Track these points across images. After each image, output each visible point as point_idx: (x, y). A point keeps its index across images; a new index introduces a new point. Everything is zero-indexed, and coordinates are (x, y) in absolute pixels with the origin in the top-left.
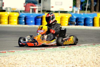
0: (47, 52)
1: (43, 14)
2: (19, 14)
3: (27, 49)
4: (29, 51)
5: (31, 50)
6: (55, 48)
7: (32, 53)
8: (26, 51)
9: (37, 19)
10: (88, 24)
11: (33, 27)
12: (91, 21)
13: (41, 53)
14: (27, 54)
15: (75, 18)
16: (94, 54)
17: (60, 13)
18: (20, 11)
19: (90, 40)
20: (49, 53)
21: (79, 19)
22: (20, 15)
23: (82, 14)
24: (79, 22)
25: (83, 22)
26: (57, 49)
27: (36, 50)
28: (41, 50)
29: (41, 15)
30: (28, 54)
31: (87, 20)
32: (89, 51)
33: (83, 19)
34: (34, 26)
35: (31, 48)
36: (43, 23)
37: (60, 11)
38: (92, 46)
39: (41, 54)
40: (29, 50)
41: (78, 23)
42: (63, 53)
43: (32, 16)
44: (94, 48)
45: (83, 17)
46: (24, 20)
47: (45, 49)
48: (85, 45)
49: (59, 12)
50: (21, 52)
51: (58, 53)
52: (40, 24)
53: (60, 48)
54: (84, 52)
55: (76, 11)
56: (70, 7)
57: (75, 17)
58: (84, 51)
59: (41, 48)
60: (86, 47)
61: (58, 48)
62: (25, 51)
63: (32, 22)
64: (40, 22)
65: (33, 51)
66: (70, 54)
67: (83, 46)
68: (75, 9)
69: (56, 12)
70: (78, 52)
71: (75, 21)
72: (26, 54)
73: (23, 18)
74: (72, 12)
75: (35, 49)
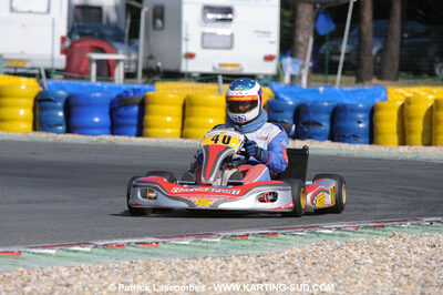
0: (171, 256)
1: (147, 87)
2: (42, 85)
3: (79, 244)
4: (87, 253)
5: (96, 246)
6: (204, 239)
7: (100, 263)
8: (74, 251)
9: (120, 107)
10: (347, 135)
11: (104, 142)
12: (360, 122)
13: (141, 262)
14: (77, 265)
15: (288, 108)
16: (379, 268)
17: (224, 82)
18: (43, 73)
19: (361, 206)
20: (178, 260)
21: (307, 112)
22: (47, 89)
23: (321, 89)
24: (307, 124)
25: (326, 126)
26: (215, 246)
27: (120, 249)
28: (140, 249)
29: (139, 90)
30: (83, 265)
31: (342, 115)
32: (356, 255)
33: (326, 113)
34: (108, 138)
35: (97, 239)
36: (149, 127)
37: (224, 75)
38: (369, 231)
39: (141, 268)
40: (88, 249)
41: (306, 130)
42: (240, 264)
43: (98, 95)
44: (378, 242)
45: (326, 104)
46: (61, 114)
47: (161, 245)
48: (339, 229)
49: (220, 78)
50: (51, 255)
51: (219, 261)
52: (134, 130)
53: (224, 241)
54: (337, 258)
55: (292, 77)
56: (269, 58)
57: (291, 103)
58: (336, 253)
59: (142, 241)
60: (341, 235)
61: (218, 240)
62: (68, 251)
63: (97, 120)
64: (135, 121)
65: (103, 251)
66: (272, 267)
67: (330, 232)
68: (290, 66)
69: (207, 78)
70: (308, 260)
71: (291, 122)
72: (72, 263)
73: (60, 104)
74: (277, 78)
75: (114, 241)
